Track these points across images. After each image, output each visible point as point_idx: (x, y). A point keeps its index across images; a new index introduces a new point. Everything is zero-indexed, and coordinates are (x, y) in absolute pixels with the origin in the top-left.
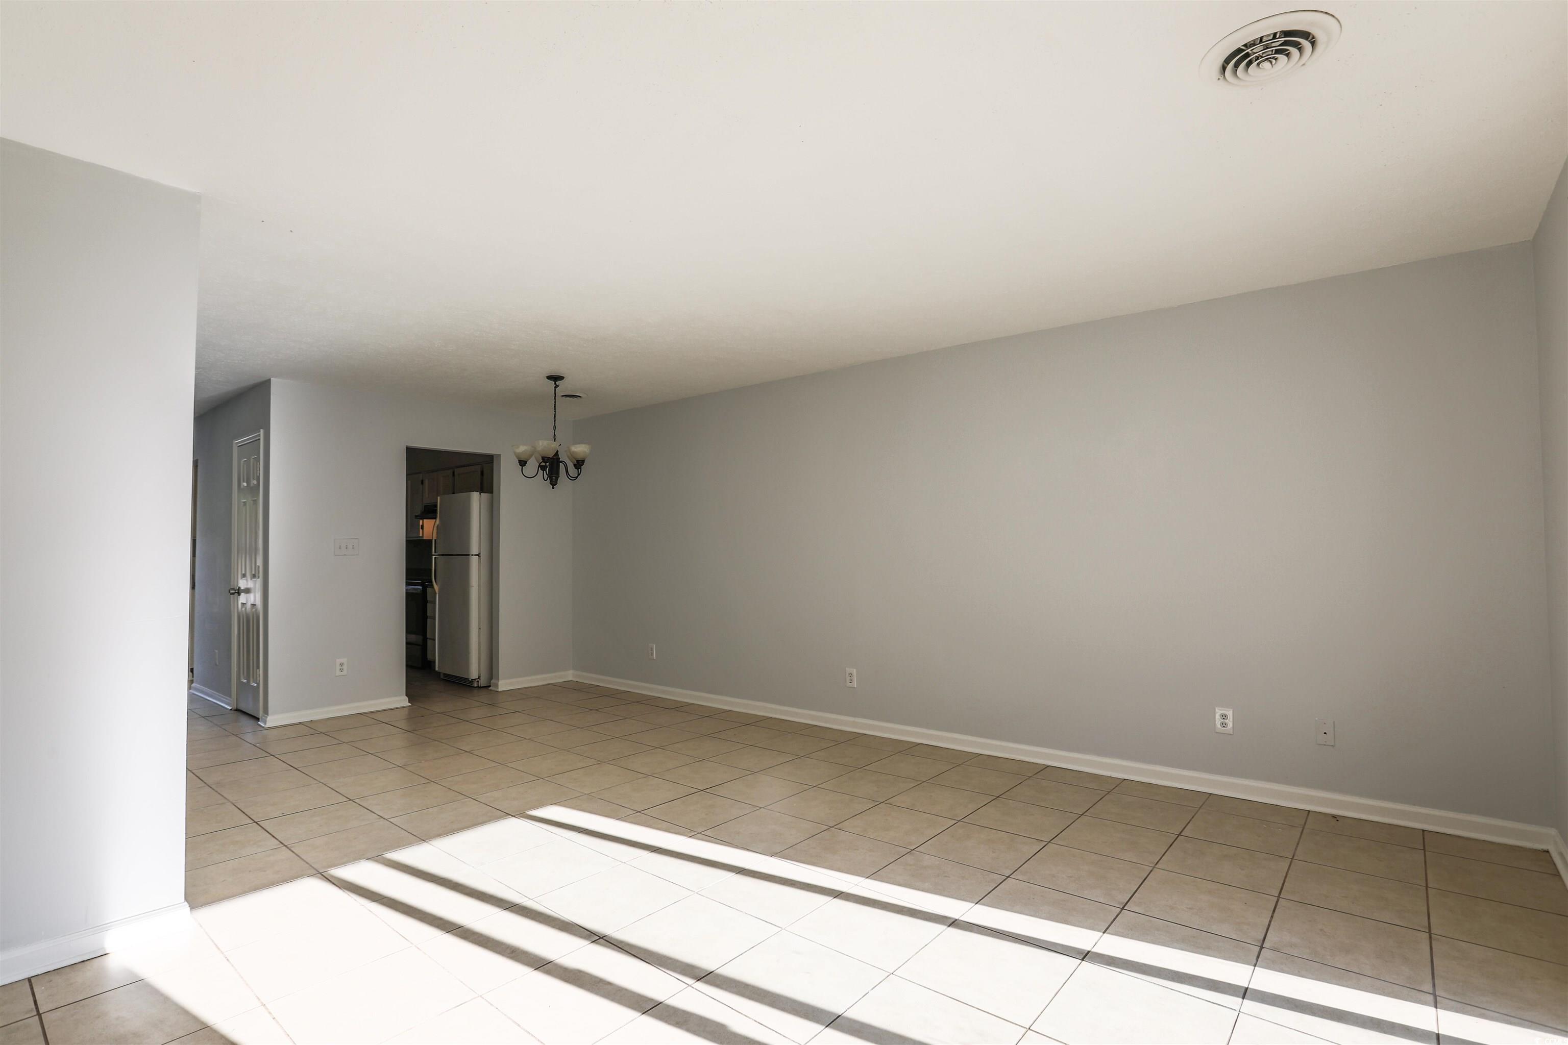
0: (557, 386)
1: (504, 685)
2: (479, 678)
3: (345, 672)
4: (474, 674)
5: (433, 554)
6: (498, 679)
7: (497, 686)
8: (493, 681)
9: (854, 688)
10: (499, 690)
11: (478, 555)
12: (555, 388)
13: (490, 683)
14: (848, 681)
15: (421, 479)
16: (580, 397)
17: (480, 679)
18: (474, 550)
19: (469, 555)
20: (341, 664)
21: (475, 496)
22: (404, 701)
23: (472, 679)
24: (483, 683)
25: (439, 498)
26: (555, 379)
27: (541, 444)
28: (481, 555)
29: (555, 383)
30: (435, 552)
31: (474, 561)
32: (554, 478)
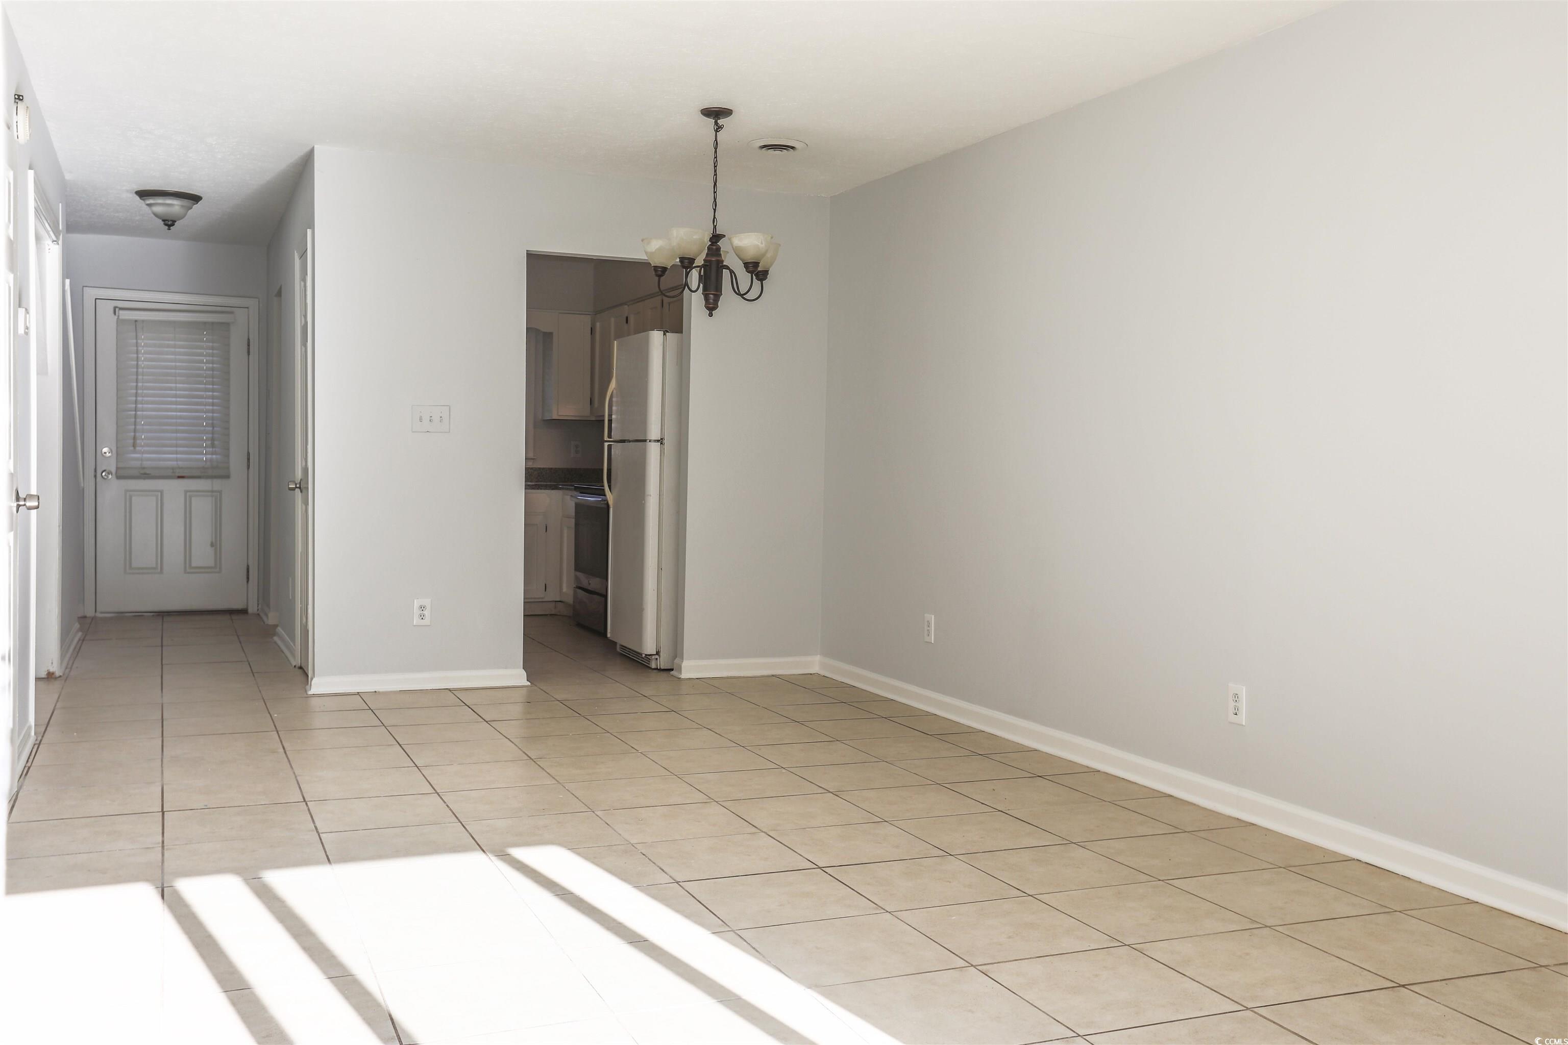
0: (718, 128)
1: (690, 669)
2: (658, 653)
3: (427, 621)
4: (649, 647)
5: (606, 438)
6: (682, 658)
7: (680, 670)
8: (677, 661)
9: (1243, 725)
10: (683, 677)
11: (661, 441)
12: (716, 131)
13: (673, 663)
14: (1231, 711)
15: (626, 315)
16: (793, 148)
17: (659, 656)
18: (654, 432)
19: (645, 441)
20: (422, 608)
21: (656, 337)
22: (517, 677)
23: (646, 655)
24: (663, 662)
25: (615, 342)
26: (716, 114)
27: (675, 234)
28: (665, 441)
29: (716, 123)
30: (610, 436)
31: (653, 450)
32: (712, 296)
